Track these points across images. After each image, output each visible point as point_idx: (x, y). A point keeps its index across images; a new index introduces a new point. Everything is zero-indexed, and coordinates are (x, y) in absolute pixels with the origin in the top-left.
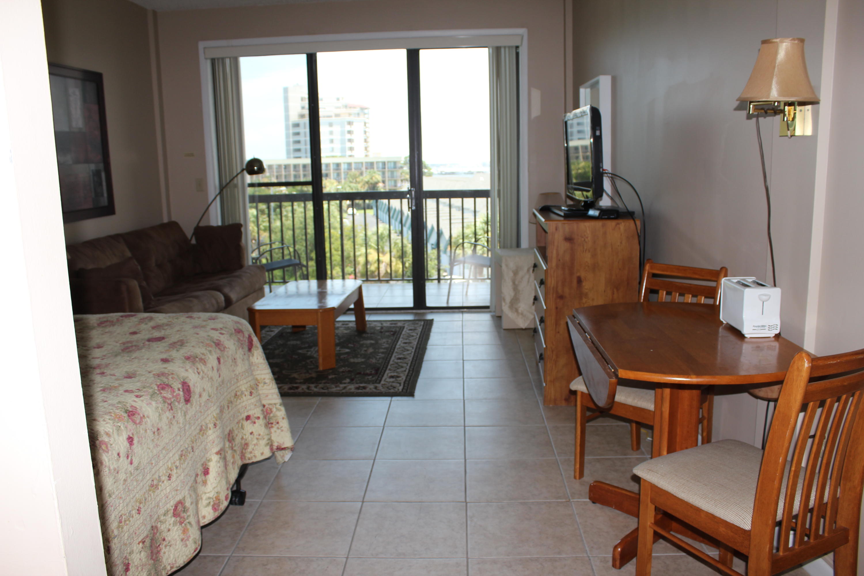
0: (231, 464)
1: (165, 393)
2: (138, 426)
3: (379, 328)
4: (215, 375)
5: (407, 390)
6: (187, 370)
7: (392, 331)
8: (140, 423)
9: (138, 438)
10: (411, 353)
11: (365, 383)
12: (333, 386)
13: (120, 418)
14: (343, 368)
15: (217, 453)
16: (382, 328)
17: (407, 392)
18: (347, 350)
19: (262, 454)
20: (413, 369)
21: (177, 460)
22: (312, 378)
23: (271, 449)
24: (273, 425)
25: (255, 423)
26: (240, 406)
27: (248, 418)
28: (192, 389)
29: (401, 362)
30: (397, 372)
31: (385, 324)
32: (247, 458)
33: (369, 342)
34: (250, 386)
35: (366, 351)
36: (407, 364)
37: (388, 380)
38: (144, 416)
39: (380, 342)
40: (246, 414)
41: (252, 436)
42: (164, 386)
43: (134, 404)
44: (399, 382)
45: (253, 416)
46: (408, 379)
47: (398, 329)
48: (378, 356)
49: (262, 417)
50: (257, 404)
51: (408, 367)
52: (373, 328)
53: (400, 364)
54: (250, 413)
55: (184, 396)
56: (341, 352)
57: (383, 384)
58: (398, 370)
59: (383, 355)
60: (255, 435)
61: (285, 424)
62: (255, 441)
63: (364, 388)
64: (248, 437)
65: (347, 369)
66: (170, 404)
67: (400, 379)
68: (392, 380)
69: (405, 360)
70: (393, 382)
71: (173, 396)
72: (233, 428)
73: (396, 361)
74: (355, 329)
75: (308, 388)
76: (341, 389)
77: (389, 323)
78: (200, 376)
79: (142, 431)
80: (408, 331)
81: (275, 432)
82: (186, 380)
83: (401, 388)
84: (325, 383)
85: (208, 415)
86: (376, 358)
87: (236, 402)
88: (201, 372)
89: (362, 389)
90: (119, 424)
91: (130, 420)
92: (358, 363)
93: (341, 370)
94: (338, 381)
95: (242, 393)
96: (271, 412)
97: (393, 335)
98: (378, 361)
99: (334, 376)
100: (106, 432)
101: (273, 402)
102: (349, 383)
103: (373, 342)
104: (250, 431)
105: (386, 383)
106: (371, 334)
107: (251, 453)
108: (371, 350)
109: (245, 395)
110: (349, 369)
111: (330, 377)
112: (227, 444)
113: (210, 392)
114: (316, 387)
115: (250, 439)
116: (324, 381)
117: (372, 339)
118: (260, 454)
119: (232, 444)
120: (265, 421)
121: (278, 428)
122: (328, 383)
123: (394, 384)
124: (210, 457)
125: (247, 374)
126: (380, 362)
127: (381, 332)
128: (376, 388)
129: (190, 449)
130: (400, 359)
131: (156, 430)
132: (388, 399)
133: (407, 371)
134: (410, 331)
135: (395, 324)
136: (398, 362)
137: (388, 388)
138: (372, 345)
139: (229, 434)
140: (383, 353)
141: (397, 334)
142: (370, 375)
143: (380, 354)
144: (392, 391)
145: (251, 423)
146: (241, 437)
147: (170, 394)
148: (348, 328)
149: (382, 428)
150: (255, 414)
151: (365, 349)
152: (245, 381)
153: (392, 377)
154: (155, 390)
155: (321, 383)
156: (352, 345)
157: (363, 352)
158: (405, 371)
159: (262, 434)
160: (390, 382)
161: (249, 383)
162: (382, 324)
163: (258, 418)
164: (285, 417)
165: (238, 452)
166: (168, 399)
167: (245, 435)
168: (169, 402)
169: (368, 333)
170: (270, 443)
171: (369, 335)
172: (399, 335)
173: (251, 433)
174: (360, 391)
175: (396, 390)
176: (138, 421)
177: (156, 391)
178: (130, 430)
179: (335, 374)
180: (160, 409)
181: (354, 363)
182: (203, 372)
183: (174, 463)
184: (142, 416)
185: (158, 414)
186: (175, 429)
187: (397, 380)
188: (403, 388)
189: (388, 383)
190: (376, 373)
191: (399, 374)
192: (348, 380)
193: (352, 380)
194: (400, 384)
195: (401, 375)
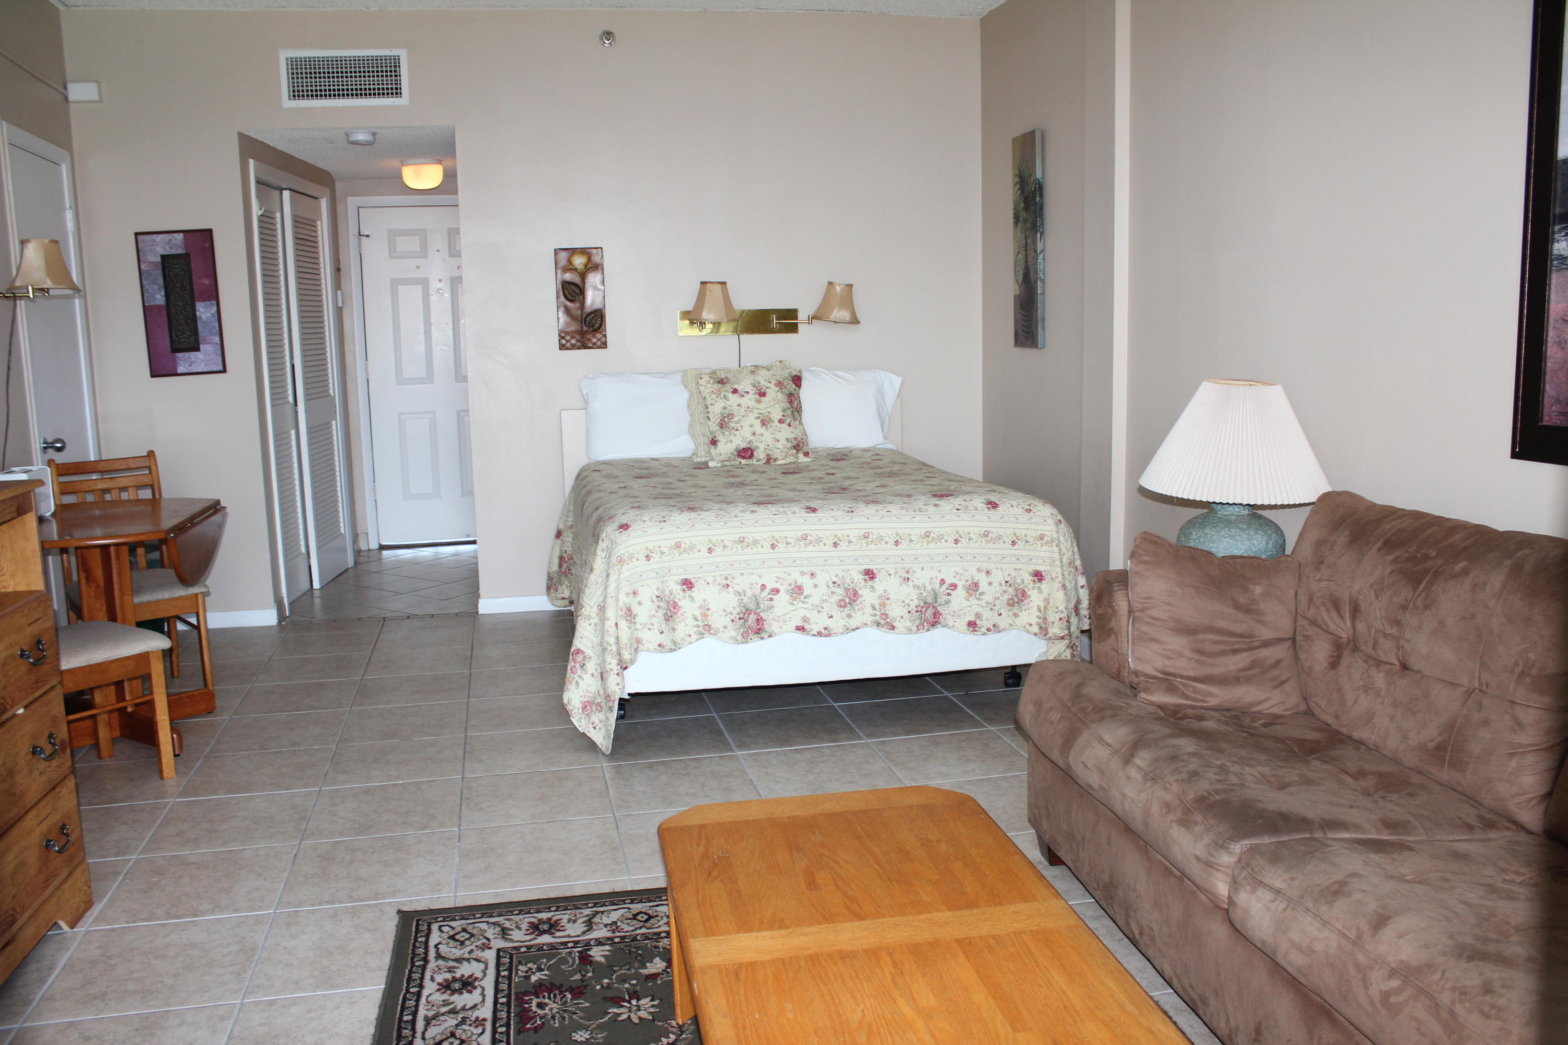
11: (540, 948)
37: (473, 969)
44: (440, 962)
46: (416, 980)
57: (490, 949)
63: (535, 928)
67: (440, 978)
68: (465, 970)
70: (459, 960)
76: (597, 922)
83: (435, 938)
89: (544, 923)
102: (588, 945)
105: (478, 954)
123: (456, 952)
128: (504, 932)
132: (463, 896)
133: (420, 1024)
137: (472, 935)
153: (468, 984)
158: (428, 1021)
160: (470, 962)
174: (546, 918)
175: (445, 929)
187: (450, 970)
188: (428, 936)
189: (474, 955)
190: (520, 996)
191: (446, 1003)
192: (597, 954)
193: (585, 958)
194: (439, 956)
195: (438, 997)
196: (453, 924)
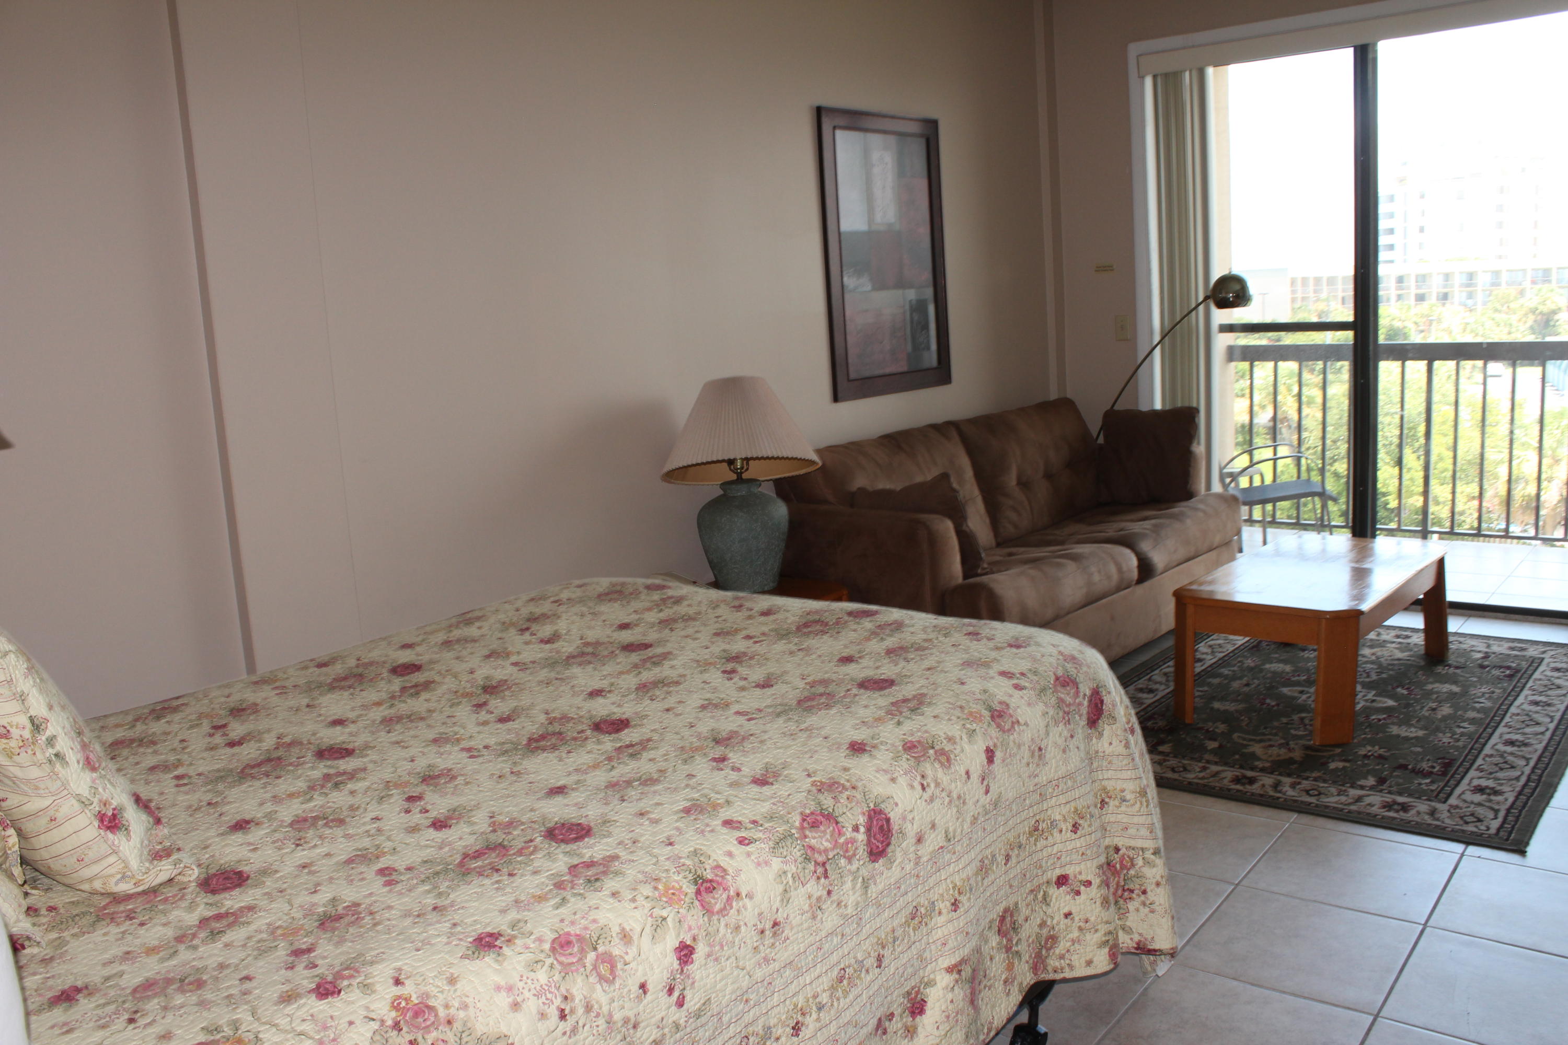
0: (1002, 982)
1: (814, 838)
2: (715, 918)
3: (1479, 655)
4: (974, 789)
5: (1510, 833)
6: (893, 780)
7: (1509, 668)
8: (723, 911)
9: (711, 946)
10: (1542, 733)
11: (1410, 795)
12: (1333, 790)
13: (672, 897)
14: (1369, 748)
15: (953, 969)
16: (1487, 656)
17: (1506, 840)
18: (1390, 703)
19: (1089, 963)
20: (1541, 776)
21: (824, 991)
22: (1291, 761)
23: (1113, 956)
24: (1134, 896)
25: (1078, 893)
26: (1045, 853)
27: (1062, 880)
28: (895, 828)
29: (1512, 754)
30: (1496, 779)
31: (1495, 648)
32: (1050, 968)
33: (1446, 688)
34: (1076, 810)
35: (1434, 710)
36: (1528, 760)
37: (1469, 796)
38: (738, 895)
39: (1473, 691)
40: (1058, 872)
41: (1068, 921)
42: (820, 818)
43: (724, 862)
44: (1496, 807)
45: (1075, 877)
46: (1519, 803)
47: (1524, 665)
48: (1459, 727)
49: (1096, 881)
50: (1089, 852)
51: (1527, 770)
52: (1465, 653)
53: (1510, 758)
54: (1070, 871)
55: (869, 842)
56: (1374, 704)
57: (1451, 806)
58: (1501, 775)
59: (1472, 728)
60: (1077, 919)
61: (1160, 897)
62: (1076, 934)
63: (1405, 808)
64: (1058, 923)
65: (1378, 750)
66: (824, 864)
67: (1500, 798)
68: (1478, 798)
69: (1523, 748)
70: (1480, 804)
71: (836, 845)
72: (1016, 904)
73: (1501, 747)
74: (1422, 651)
75: (1276, 786)
76: (1351, 801)
77: (1507, 645)
78: (926, 796)
79: (722, 930)
80: (1549, 673)
81: (1137, 910)
82: (883, 806)
83: (1495, 825)
84: (1315, 779)
85: (937, 884)
86: (1454, 734)
87: (1036, 845)
88: (932, 785)
89: (1397, 811)
90: (664, 913)
91: (697, 903)
92: (1407, 739)
93: (1362, 752)
94: (1347, 779)
95: (1053, 824)
96: (1133, 865)
97: (1511, 676)
98: (1458, 740)
99: (1341, 765)
100: (623, 930)
101: (1139, 843)
102: (1372, 788)
103: (1455, 689)
104: (1066, 910)
105: (1461, 804)
106: (1457, 668)
107: (1062, 957)
108: (1446, 710)
109: (1061, 831)
110: (1382, 751)
111: (1332, 766)
112: (994, 940)
113: (951, 829)
114: (1293, 786)
115: (1062, 926)
116: (1315, 774)
117: (1455, 683)
118: (1084, 964)
119: (1010, 940)
120: (1104, 891)
121: (1144, 904)
122: (1325, 781)
123: (1480, 811)
124: (932, 976)
125: (1070, 783)
126: (1460, 744)
127: (1482, 667)
128: (1432, 813)
129: (871, 962)
130: (1511, 743)
131: (768, 925)
132: (1459, 848)
133: (1523, 779)
134: (1556, 674)
135: (1522, 649)
136: (1505, 752)
137: (1461, 818)
138: (1453, 695)
139: (1003, 919)
140: (1472, 721)
141: (1519, 675)
142: (1430, 774)
143: (1465, 724)
144: (1471, 828)
145: (1068, 893)
146: (1039, 921)
147: (827, 840)
148: (1406, 648)
149: (1421, 927)
150: (1080, 873)
151: (1434, 705)
152: (1062, 799)
153: (1480, 790)
154: (792, 827)
155: (1307, 778)
156: (1405, 692)
157: (1425, 713)
158: (1517, 779)
159: (1092, 919)
160: (1472, 803)
161: (1073, 804)
162: (1489, 646)
163: (1088, 883)
164: (1163, 882)
165: (1026, 957)
166: (820, 853)
167: (1052, 918)
168: (821, 859)
169: (1450, 666)
170: (1111, 942)
171: (1452, 670)
172: (1523, 681)
173: (1067, 915)
174: (1392, 814)
175: (1483, 828)
176: (718, 907)
177: (793, 831)
178: (690, 928)
179: (1345, 761)
180: (790, 875)
181: (1398, 736)
182: (937, 785)
183: (815, 997)
184: (732, 893)
185: (781, 888)
186: (830, 919)
187: (1490, 801)
188: (1501, 827)
189: (1466, 805)
190: (1444, 774)
191: (1501, 785)
192: (1371, 781)
193: (1382, 781)
194: (1496, 812)
195: (1505, 788)
196: (1475, 829)
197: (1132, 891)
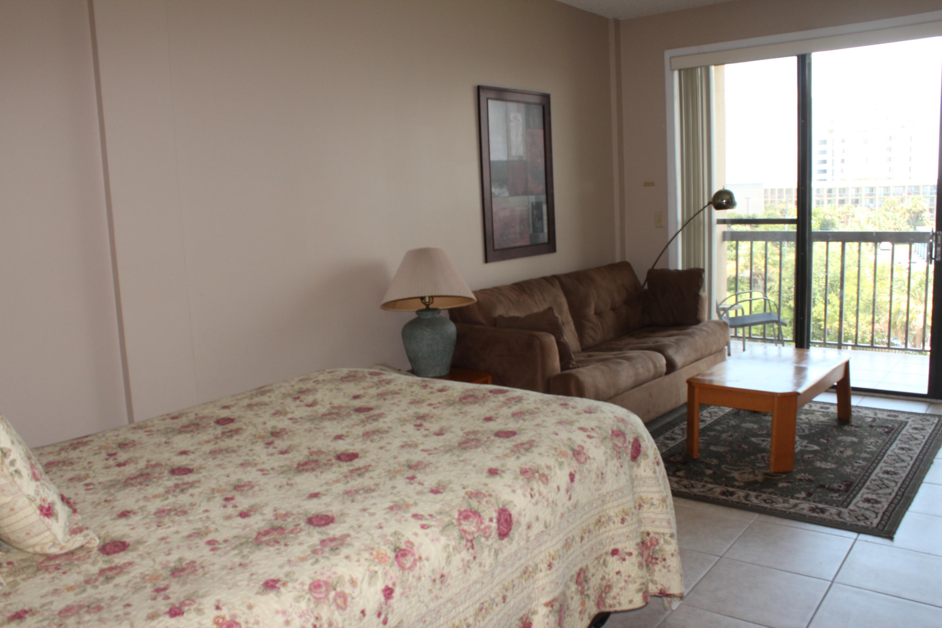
0: (578, 613)
1: (466, 525)
2: (406, 572)
3: (870, 420)
4: (562, 497)
5: (884, 526)
6: (514, 491)
7: (887, 427)
8: (411, 568)
9: (404, 588)
10: (906, 467)
11: (826, 503)
12: (780, 500)
13: (381, 559)
14: (802, 475)
15: (550, 604)
16: (874, 420)
17: (883, 530)
18: (816, 448)
19: (631, 602)
20: (904, 493)
21: (471, 616)
22: (756, 482)
23: (645, 598)
24: (658, 562)
25: (624, 560)
26: (605, 536)
27: (615, 552)
28: (514, 519)
29: (887, 479)
30: (877, 494)
31: (880, 415)
32: (607, 605)
33: (850, 439)
34: (623, 510)
35: (842, 452)
36: (896, 483)
37: (861, 504)
38: (420, 558)
39: (865, 441)
40: (612, 547)
41: (618, 577)
42: (470, 513)
43: (412, 539)
44: (877, 511)
45: (623, 550)
46: (891, 509)
47: (896, 425)
48: (857, 462)
49: (635, 553)
50: (631, 535)
51: (896, 489)
52: (862, 418)
53: (886, 482)
54: (619, 546)
55: (499, 529)
56: (807, 449)
57: (850, 510)
58: (880, 491)
59: (864, 463)
60: (623, 575)
61: (674, 563)
62: (622, 584)
63: (823, 511)
64: (612, 578)
65: (808, 476)
66: (471, 541)
67: (879, 506)
68: (866, 505)
69: (894, 476)
70: (867, 509)
71: (479, 529)
72: (587, 566)
73: (881, 475)
74: (836, 417)
75: (746, 497)
76: (790, 506)
77: (886, 413)
78: (534, 501)
79: (411, 579)
80: (911, 431)
81: (660, 570)
82: (507, 507)
83: (876, 521)
84: (770, 493)
85: (541, 552)
86: (853, 466)
87: (599, 530)
88: (537, 495)
89: (818, 513)
90: (376, 568)
91: (396, 563)
92: (825, 470)
93: (799, 477)
94: (788, 493)
95: (610, 518)
96: (658, 543)
97: (888, 433)
98: (856, 471)
99: (785, 485)
100: (352, 578)
101: (661, 530)
102: (804, 499)
103: (855, 440)
104: (617, 570)
105: (856, 509)
106: (856, 427)
107: (614, 598)
108: (849, 452)
109: (614, 523)
110: (810, 477)
111: (780, 485)
112: (574, 587)
113: (548, 521)
114: (756, 497)
115: (615, 579)
116: (770, 490)
117: (855, 436)
118: (627, 602)
119: (583, 588)
120: (640, 559)
121: (664, 567)
122: (775, 494)
123: (868, 513)
124: (536, 608)
125: (620, 494)
126: (857, 473)
127: (871, 426)
128: (839, 514)
129: (499, 599)
130: (887, 472)
131: (438, 576)
132: (854, 535)
133: (893, 494)
134: (915, 431)
135: (895, 416)
136: (883, 478)
137: (856, 517)
138: (853, 443)
139: (579, 575)
140: (865, 459)
141: (893, 432)
142: (837, 491)
143: (860, 461)
144: (862, 523)
145: (618, 560)
146: (600, 576)
147: (474, 527)
148: (826, 414)
149: (830, 583)
150: (626, 548)
151: (842, 449)
152: (615, 504)
153: (868, 500)
154: (453, 518)
155: (765, 493)
156: (825, 441)
157: (837, 454)
158: (890, 494)
159: (633, 575)
160: (863, 508)
161: (622, 507)
162: (876, 414)
163: (630, 554)
164: (676, 553)
165: (593, 598)
166: (469, 534)
167: (609, 574)
168: (470, 537)
169: (852, 426)
170: (644, 590)
171: (853, 429)
172: (895, 435)
173: (618, 573)
174: (815, 515)
175: (869, 523)
176: (408, 565)
177: (454, 521)
178: (391, 578)
179: (788, 482)
180: (451, 547)
181: (820, 468)
182: (540, 494)
183: (465, 619)
184: (417, 557)
185: (445, 555)
186: (475, 573)
187: (873, 507)
188: (880, 523)
189: (859, 509)
190: (847, 491)
191: (880, 497)
192: (803, 495)
193: (809, 495)
194: (877, 514)
195: (883, 500)
196: (864, 524)
197: (657, 559)
